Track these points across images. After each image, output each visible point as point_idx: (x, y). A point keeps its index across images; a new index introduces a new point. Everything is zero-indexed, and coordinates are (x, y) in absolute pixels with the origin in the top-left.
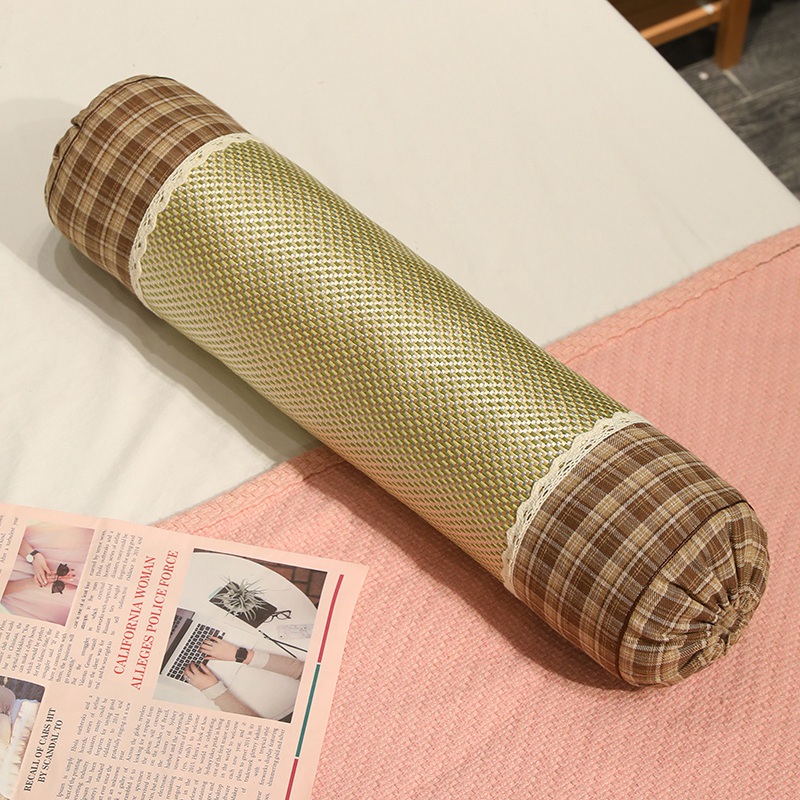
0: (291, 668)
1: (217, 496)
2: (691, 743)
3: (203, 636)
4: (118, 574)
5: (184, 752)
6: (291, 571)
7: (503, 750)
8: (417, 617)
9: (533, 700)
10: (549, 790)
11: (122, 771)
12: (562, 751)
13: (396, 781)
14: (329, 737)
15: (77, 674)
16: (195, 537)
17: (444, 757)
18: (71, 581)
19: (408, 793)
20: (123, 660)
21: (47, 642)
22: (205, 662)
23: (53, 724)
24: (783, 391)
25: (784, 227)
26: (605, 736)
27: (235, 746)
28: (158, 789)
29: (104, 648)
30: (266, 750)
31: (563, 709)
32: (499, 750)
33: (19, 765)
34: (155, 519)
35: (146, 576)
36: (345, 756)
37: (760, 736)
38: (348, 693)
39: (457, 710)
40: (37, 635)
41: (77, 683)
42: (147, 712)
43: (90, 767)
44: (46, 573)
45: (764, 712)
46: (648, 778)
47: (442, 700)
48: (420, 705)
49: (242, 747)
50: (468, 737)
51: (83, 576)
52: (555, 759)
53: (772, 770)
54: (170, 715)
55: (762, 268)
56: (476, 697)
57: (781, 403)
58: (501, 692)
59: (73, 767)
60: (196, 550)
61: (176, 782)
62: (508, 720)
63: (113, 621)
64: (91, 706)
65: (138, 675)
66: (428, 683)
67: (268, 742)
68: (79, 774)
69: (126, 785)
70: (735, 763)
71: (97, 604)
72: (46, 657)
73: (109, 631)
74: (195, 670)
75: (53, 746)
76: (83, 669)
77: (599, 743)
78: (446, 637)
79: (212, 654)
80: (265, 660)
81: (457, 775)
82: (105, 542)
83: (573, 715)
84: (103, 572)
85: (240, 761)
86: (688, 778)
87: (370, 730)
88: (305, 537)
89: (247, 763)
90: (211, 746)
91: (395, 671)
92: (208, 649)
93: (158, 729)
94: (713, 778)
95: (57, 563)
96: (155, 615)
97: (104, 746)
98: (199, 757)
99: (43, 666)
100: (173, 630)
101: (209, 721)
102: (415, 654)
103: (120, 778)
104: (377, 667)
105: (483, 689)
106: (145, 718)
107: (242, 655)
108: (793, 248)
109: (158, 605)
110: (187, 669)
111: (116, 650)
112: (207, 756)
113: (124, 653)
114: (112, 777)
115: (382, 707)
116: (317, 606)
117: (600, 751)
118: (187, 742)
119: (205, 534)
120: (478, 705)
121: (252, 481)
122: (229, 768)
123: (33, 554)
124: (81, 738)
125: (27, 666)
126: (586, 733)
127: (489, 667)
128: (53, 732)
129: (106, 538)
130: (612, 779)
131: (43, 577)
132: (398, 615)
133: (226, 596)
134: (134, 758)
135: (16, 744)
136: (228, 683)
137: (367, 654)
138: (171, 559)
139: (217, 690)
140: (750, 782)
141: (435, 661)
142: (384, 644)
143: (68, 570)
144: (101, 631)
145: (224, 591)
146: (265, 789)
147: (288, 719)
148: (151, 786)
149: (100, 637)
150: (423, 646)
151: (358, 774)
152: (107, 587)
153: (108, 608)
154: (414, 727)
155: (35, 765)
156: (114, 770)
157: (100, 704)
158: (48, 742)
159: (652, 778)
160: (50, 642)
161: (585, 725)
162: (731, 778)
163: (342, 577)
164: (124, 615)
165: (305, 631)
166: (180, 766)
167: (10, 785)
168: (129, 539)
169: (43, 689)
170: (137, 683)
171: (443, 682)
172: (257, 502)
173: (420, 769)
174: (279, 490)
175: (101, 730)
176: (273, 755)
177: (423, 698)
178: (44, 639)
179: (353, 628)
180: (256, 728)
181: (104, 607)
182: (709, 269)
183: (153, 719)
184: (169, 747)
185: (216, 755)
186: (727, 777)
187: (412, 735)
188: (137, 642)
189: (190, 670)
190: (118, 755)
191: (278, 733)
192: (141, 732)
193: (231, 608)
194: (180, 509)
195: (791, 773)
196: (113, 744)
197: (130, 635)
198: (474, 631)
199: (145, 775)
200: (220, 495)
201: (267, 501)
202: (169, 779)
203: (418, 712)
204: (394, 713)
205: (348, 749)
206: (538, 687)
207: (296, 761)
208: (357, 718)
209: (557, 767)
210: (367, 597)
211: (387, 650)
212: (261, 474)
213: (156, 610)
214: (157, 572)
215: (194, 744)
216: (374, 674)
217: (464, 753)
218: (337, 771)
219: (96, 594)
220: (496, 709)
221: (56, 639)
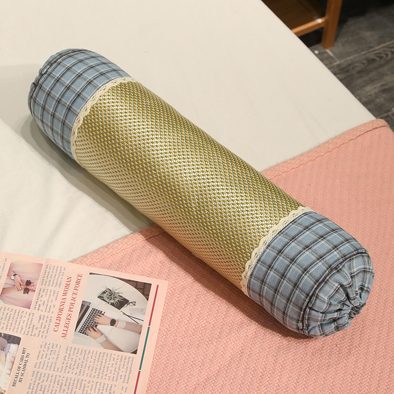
0: (136, 328)
1: (100, 248)
2: (323, 363)
3: (95, 314)
4: (54, 285)
5: (87, 368)
6: (135, 283)
7: (236, 366)
8: (193, 304)
9: (249, 343)
10: (258, 385)
11: (58, 377)
12: (263, 367)
13: (186, 381)
14: (155, 361)
15: (36, 332)
16: (90, 267)
17: (208, 370)
18: (32, 288)
19: (192, 386)
20: (57, 325)
21: (22, 316)
22: (96, 326)
23: (25, 355)
24: (363, 199)
25: (362, 123)
26: (283, 359)
27: (111, 365)
28: (75, 385)
29: (48, 319)
30: (125, 367)
31: (263, 347)
32: (234, 366)
33: (10, 374)
34: (71, 259)
35: (67, 286)
36: (162, 369)
37: (355, 359)
38: (163, 340)
39: (214, 348)
40: (17, 314)
41: (36, 335)
42: (69, 349)
43: (43, 375)
44: (20, 284)
45: (357, 349)
46: (303, 379)
47: (207, 343)
48: (197, 345)
49: (114, 366)
50: (219, 360)
51: (38, 286)
52: (260, 370)
53: (361, 375)
54: (80, 351)
55: (352, 142)
56: (223, 342)
57: (363, 204)
58: (234, 340)
59: (35, 375)
60: (91, 274)
61: (84, 382)
62: (238, 352)
63: (52, 307)
64: (43, 347)
65: (65, 332)
66: (200, 335)
67: (126, 363)
68: (38, 378)
69: (60, 384)
70: (343, 372)
71: (45, 299)
72: (21, 324)
73: (51, 312)
74: (91, 329)
75: (25, 366)
76: (39, 329)
77: (280, 363)
78: (207, 314)
79: (99, 322)
80: (124, 325)
81: (215, 378)
82: (48, 270)
83: (268, 350)
84: (47, 284)
85: (113, 372)
86: (321, 379)
87: (173, 357)
88: (141, 268)
89: (116, 373)
90: (99, 365)
91: (184, 330)
92: (97, 320)
93: (74, 357)
94: (333, 379)
95: (25, 280)
96: (72, 304)
97: (49, 365)
98: (94, 370)
99: (20, 328)
100: (81, 311)
101: (98, 354)
102: (193, 322)
103: (57, 380)
104: (176, 328)
105: (226, 338)
106: (68, 352)
107: (113, 322)
108: (366, 132)
109: (73, 299)
110: (88, 329)
111: (54, 320)
112: (98, 370)
113: (58, 322)
114: (53, 380)
115: (179, 346)
116: (148, 299)
117: (281, 367)
118: (88, 364)
119: (95, 266)
120: (224, 346)
121: (116, 241)
122: (108, 376)
123: (14, 275)
124: (38, 362)
125: (12, 328)
126: (274, 358)
127: (229, 328)
128: (25, 359)
129: (49, 268)
130: (287, 380)
131: (19, 286)
132: (184, 303)
133: (105, 295)
134: (63, 371)
135: (8, 365)
136: (107, 335)
137: (171, 322)
138: (79, 278)
139: (102, 339)
140: (350, 381)
141: (203, 325)
142: (179, 317)
143: (31, 283)
144: (47, 312)
145: (104, 292)
146: (125, 385)
147: (135, 352)
148: (71, 384)
149: (46, 314)
150: (197, 318)
151: (169, 378)
152: (49, 291)
153: (50, 300)
154: (194, 356)
155: (17, 374)
156: (54, 377)
157: (47, 346)
158: (23, 363)
159: (305, 379)
160: (23, 316)
161: (274, 355)
162: (342, 379)
163: (158, 286)
164: (58, 304)
165: (143, 311)
166: (85, 374)
167: (6, 384)
168: (59, 269)
169: (20, 339)
170: (64, 336)
171: (207, 335)
172: (119, 251)
173: (197, 375)
174: (129, 246)
175: (48, 358)
176: (129, 369)
177: (198, 342)
178: (20, 315)
179: (165, 310)
180: (120, 357)
181: (48, 300)
182: (327, 142)
183: (72, 352)
184: (80, 366)
185: (102, 369)
186: (340, 379)
187: (193, 360)
188: (64, 316)
189: (89, 330)
190: (56, 370)
191: (131, 359)
192: (67, 359)
193: (108, 300)
194: (83, 254)
195: (369, 377)
196: (53, 364)
197: (60, 313)
198: (219, 311)
199: (69, 379)
200: (101, 248)
201: (123, 251)
202: (80, 381)
203: (196, 349)
204: (185, 349)
205: (163, 366)
206: (251, 337)
207: (139, 372)
208: (168, 352)
209: (261, 374)
210: (169, 295)
211: (181, 320)
212: (120, 239)
213: (73, 302)
214: (73, 284)
215: (92, 364)
216: (175, 331)
217: (218, 368)
218: (158, 376)
219: (44, 294)
220: (232, 347)
221: (26, 316)
